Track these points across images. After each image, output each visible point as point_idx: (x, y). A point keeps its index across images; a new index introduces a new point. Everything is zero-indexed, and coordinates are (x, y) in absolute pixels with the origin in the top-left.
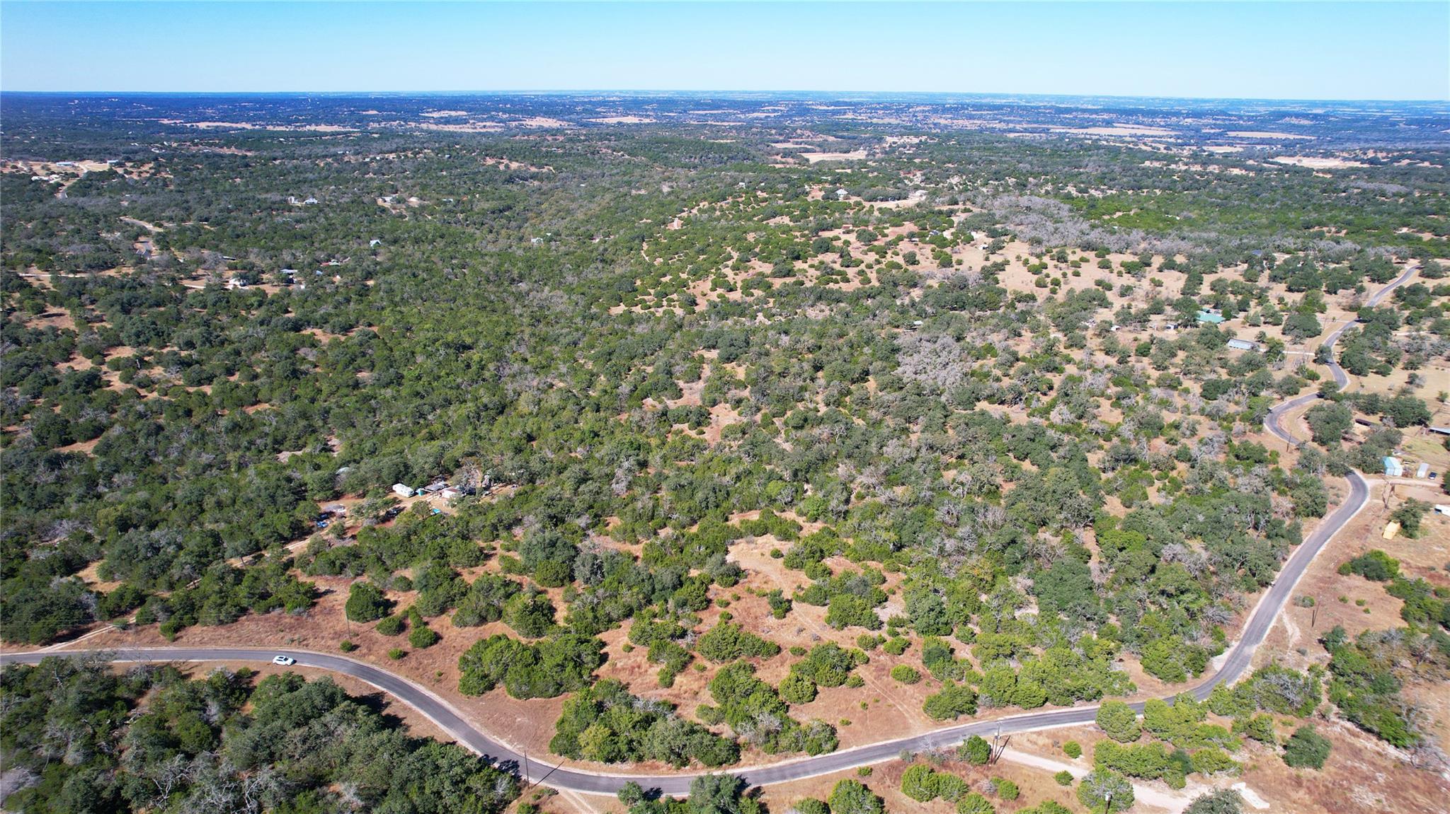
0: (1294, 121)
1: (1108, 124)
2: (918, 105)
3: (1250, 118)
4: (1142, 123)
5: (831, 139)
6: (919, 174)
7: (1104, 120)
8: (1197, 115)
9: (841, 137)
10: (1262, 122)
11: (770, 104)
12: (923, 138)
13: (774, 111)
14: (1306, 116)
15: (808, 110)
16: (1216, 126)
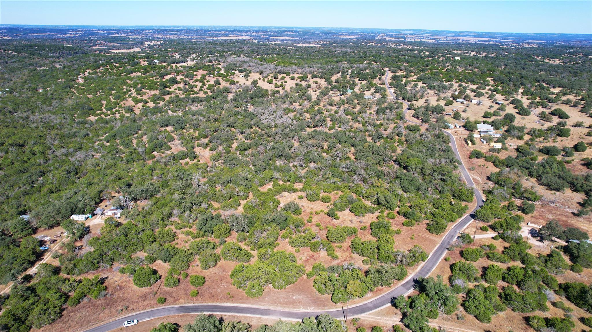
0: (289, 33)
1: (227, 35)
2: (146, 30)
3: (275, 32)
4: (239, 35)
5: (116, 44)
6: (177, 54)
7: (224, 34)
8: (257, 31)
9: (120, 44)
10: (279, 33)
11: (73, 30)
12: (162, 42)
13: (77, 34)
14: (292, 31)
15: (94, 33)
16: (265, 35)
